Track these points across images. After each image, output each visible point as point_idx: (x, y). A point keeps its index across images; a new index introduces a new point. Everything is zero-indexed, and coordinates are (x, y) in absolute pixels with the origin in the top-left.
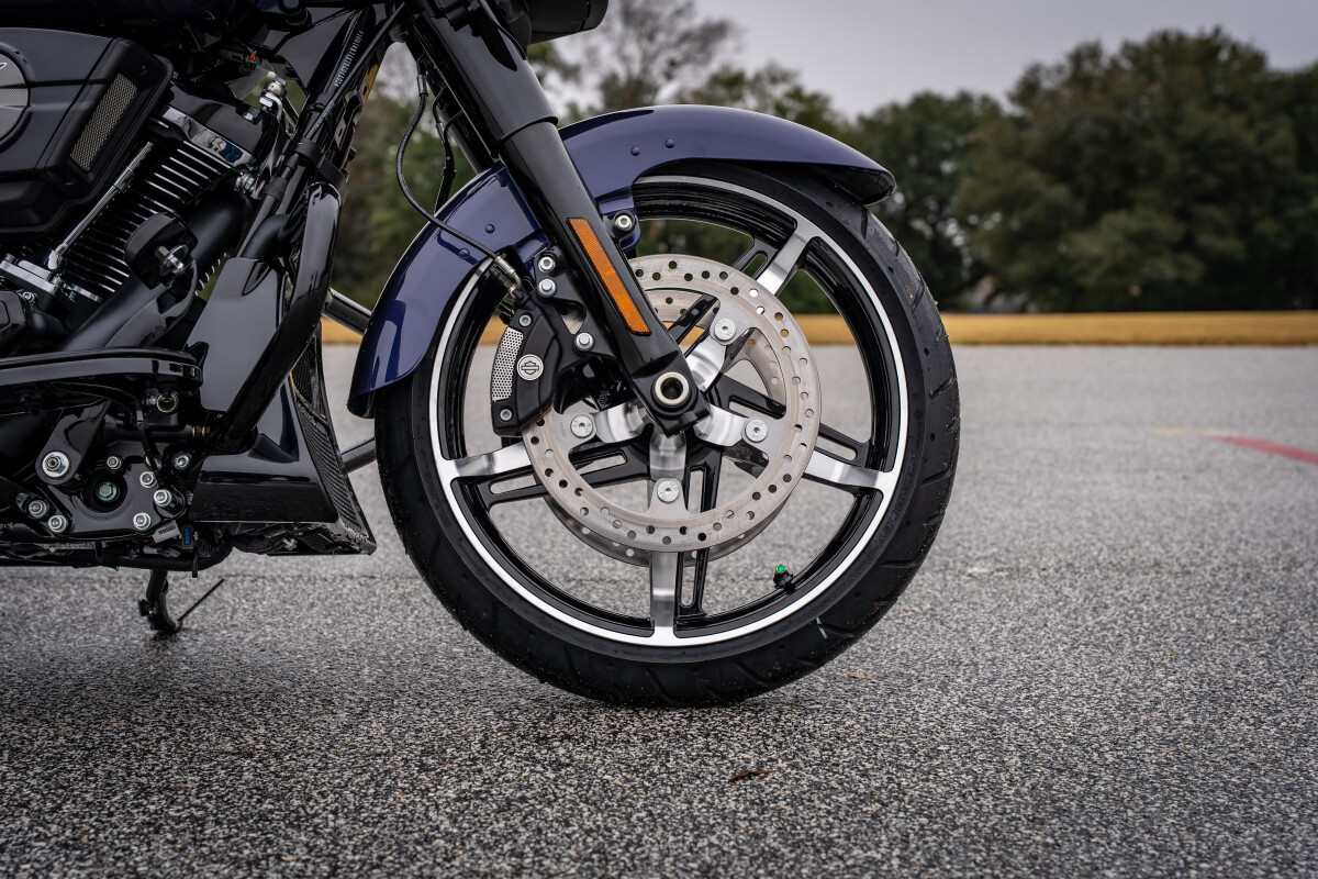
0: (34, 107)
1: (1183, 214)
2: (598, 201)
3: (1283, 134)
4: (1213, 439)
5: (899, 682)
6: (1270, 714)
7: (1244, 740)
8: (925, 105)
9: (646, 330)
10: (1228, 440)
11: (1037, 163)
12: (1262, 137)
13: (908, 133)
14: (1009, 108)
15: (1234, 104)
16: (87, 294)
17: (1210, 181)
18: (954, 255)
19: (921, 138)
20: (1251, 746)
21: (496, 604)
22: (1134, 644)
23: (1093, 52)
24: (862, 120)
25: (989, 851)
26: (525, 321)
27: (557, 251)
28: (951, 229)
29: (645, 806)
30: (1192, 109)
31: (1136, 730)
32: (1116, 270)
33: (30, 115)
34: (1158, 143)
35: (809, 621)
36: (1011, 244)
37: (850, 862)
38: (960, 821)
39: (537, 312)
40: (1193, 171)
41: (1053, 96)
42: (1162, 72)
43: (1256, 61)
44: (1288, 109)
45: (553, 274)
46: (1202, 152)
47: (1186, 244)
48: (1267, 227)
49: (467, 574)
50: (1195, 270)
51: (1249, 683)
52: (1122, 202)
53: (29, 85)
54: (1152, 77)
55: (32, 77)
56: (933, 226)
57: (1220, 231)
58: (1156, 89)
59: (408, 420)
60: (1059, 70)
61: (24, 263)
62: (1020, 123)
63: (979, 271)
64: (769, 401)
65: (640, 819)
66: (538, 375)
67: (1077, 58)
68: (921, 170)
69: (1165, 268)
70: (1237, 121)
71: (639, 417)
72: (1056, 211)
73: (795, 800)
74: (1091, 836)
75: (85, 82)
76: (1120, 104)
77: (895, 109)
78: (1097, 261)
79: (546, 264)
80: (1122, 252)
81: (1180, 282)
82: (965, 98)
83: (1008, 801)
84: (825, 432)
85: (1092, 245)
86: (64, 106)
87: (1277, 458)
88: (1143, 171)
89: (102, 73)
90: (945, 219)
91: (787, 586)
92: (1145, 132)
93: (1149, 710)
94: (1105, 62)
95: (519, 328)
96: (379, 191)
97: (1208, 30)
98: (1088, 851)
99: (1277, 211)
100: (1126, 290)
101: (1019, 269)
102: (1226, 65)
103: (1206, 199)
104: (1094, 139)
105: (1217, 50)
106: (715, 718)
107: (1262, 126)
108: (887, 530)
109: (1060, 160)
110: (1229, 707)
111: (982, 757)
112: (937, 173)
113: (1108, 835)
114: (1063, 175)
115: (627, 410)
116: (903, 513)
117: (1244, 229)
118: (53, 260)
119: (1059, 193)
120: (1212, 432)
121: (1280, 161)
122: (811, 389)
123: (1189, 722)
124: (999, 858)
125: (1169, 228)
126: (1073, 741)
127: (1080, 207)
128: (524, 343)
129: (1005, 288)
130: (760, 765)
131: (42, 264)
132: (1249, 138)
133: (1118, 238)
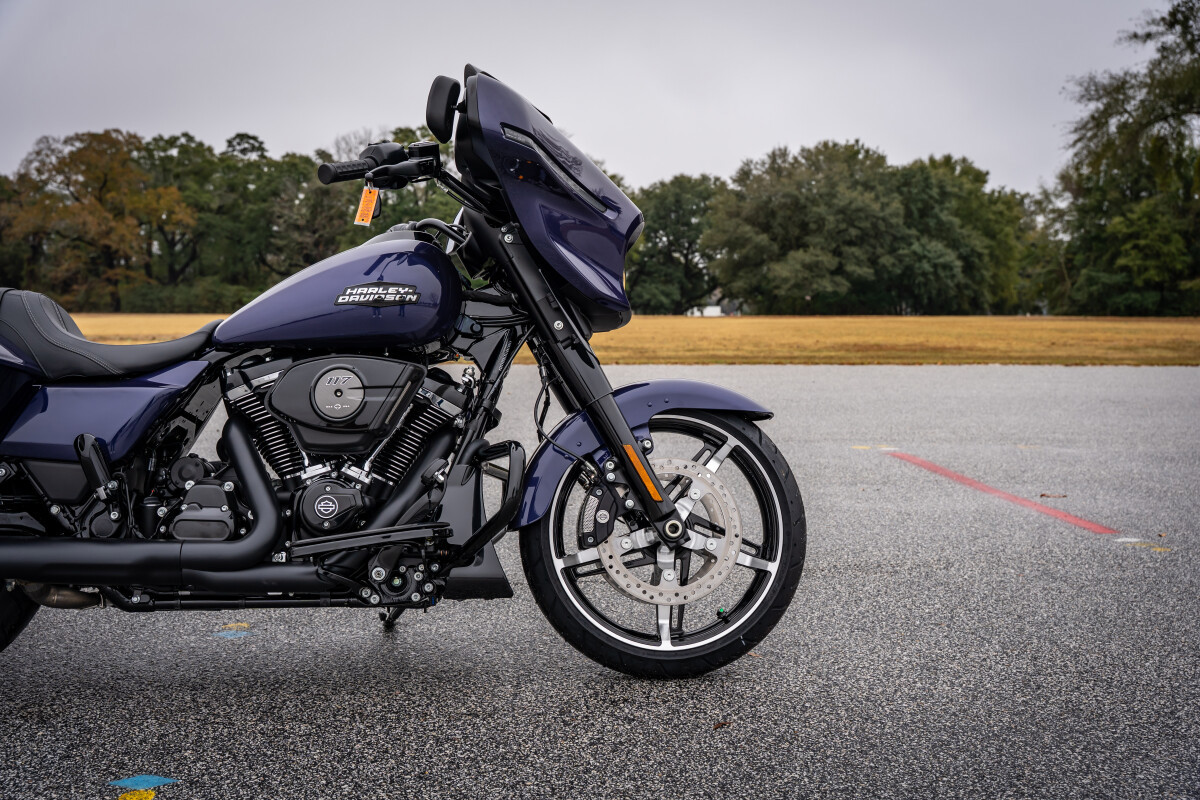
0: (367, 399)
1: (837, 253)
2: (633, 429)
3: (896, 205)
4: (887, 453)
5: (773, 658)
6: (957, 679)
7: (947, 697)
8: (681, 182)
9: (660, 499)
10: (894, 455)
11: (749, 220)
12: (884, 206)
13: (671, 199)
14: (732, 186)
15: (867, 186)
16: (380, 478)
17: (853, 232)
18: (699, 274)
19: (678, 202)
20: (952, 700)
21: (585, 631)
22: (882, 628)
23: (784, 153)
24: (642, 190)
25: (847, 772)
26: (599, 493)
27: (615, 459)
28: (697, 258)
29: (680, 746)
30: (841, 188)
31: (896, 691)
32: (797, 286)
33: (366, 403)
34: (822, 209)
35: (737, 638)
36: (735, 268)
37: (786, 780)
38: (829, 753)
39: (605, 488)
40: (843, 226)
41: (759, 179)
42: (824, 166)
43: (880, 160)
44: (898, 190)
45: (613, 471)
46: (848, 215)
47: (839, 270)
48: (886, 260)
49: (570, 616)
50: (844, 286)
51: (942, 657)
52: (800, 245)
53: (364, 387)
54: (818, 169)
55: (366, 384)
56: (686, 256)
57: (859, 263)
58: (820, 176)
59: (539, 539)
60: (763, 163)
61: (353, 468)
62: (739, 196)
63: (714, 283)
64: (711, 524)
65: (681, 755)
66: (606, 520)
67: (773, 156)
68: (677, 222)
69: (827, 285)
70: (869, 196)
71: (652, 536)
72: (760, 249)
73: (748, 741)
74: (890, 762)
75: (392, 387)
76: (799, 186)
77: (662, 184)
78: (786, 280)
79: (610, 465)
80: (800, 275)
81: (835, 293)
82: (705, 178)
83: (847, 740)
84: (745, 542)
85: (783, 270)
86: (382, 399)
87: (925, 472)
88: (813, 226)
89: (401, 382)
90: (693, 253)
91: (724, 619)
92: (814, 202)
93: (899, 677)
94: (790, 159)
95: (596, 496)
96: (344, 233)
97: (852, 142)
98: (891, 771)
99: (892, 251)
100: (803, 299)
101: (739, 285)
102: (862, 162)
103: (850, 243)
104: (783, 206)
105: (858, 152)
106: (693, 684)
107: (884, 200)
108: (774, 592)
109: (764, 218)
110: (936, 674)
111: (827, 711)
112: (688, 224)
113: (897, 760)
114: (766, 228)
115: (646, 531)
116: (781, 584)
117: (873, 261)
118: (367, 466)
119: (763, 239)
120: (885, 448)
121: (894, 221)
122: (737, 524)
123: (919, 685)
124: (852, 776)
125: (829, 261)
126: (868, 699)
127: (775, 247)
128: (599, 504)
129: (729, 294)
130: (724, 717)
131: (361, 467)
132: (876, 207)
133: (798, 267)
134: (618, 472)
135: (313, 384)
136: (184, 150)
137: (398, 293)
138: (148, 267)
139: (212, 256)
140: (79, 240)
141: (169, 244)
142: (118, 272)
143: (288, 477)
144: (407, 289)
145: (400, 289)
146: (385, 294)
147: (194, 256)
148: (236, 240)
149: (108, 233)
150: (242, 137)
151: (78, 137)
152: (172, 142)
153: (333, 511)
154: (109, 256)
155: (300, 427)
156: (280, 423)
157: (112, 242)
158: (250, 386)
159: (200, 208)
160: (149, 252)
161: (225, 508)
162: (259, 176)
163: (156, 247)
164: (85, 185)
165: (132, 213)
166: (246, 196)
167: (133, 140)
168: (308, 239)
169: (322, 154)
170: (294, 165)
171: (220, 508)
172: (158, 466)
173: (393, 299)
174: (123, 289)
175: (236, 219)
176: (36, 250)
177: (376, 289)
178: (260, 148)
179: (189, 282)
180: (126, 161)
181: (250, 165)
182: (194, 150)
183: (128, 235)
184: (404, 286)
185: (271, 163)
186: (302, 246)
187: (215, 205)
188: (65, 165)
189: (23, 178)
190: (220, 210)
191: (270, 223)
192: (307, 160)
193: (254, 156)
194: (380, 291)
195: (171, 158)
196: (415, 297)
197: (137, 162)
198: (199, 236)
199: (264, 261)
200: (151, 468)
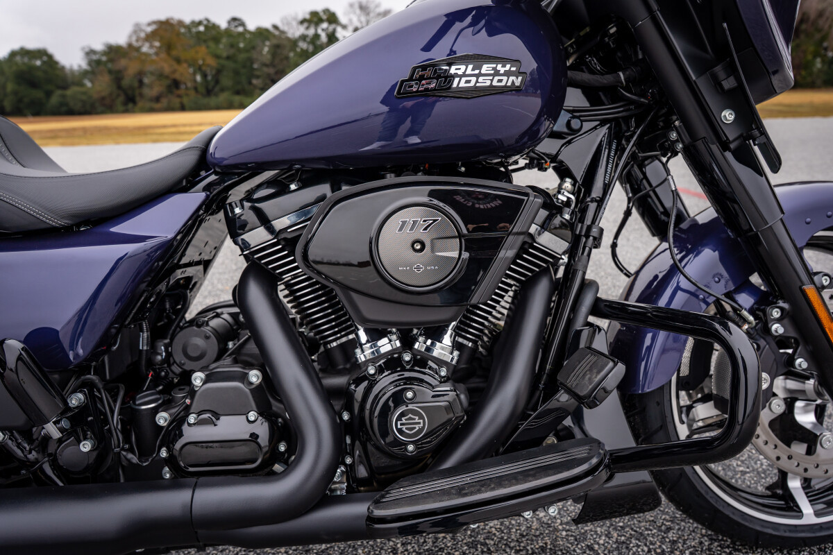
27: (782, 304)
39: (763, 342)
59: (661, 403)
66: (767, 385)
79: (776, 313)
134: (786, 321)
135: (373, 233)
136: (206, 27)
137: (497, 73)
138: (196, 89)
139: (226, 81)
140: (161, 76)
141: (204, 76)
142: (182, 90)
143: (335, 344)
144: (508, 67)
145: (499, 67)
146: (477, 76)
147: (217, 82)
148: (236, 73)
149: (174, 71)
150: (234, 19)
151: (154, 23)
152: (200, 23)
153: (421, 430)
154: (176, 84)
155: (354, 295)
156: (323, 287)
157: (177, 76)
158: (270, 229)
159: (217, 57)
160: (195, 81)
161: (252, 415)
162: (245, 39)
163: (199, 78)
164: (160, 48)
165: (186, 61)
166: (239, 50)
167: (181, 23)
168: (271, 71)
169: (275, 27)
170: (262, 33)
171: (246, 414)
172: (152, 343)
173: (488, 83)
174: (185, 100)
175: (235, 62)
176: (141, 83)
177: (463, 67)
178: (243, 24)
179: (216, 95)
180: (179, 34)
181: (240, 34)
182: (211, 27)
183: (185, 73)
184: (503, 60)
185: (250, 32)
186: (269, 75)
187: (225, 54)
188: (150, 37)
189: (130, 45)
190: (228, 58)
191: (252, 63)
192: (267, 30)
193: (240, 29)
194: (469, 72)
195: (199, 32)
196: (520, 78)
197: (183, 34)
198: (219, 72)
199: (250, 83)
200: (143, 345)
